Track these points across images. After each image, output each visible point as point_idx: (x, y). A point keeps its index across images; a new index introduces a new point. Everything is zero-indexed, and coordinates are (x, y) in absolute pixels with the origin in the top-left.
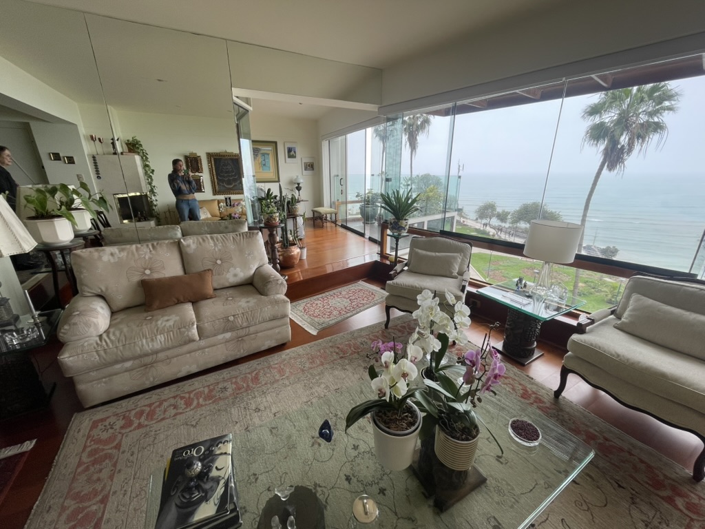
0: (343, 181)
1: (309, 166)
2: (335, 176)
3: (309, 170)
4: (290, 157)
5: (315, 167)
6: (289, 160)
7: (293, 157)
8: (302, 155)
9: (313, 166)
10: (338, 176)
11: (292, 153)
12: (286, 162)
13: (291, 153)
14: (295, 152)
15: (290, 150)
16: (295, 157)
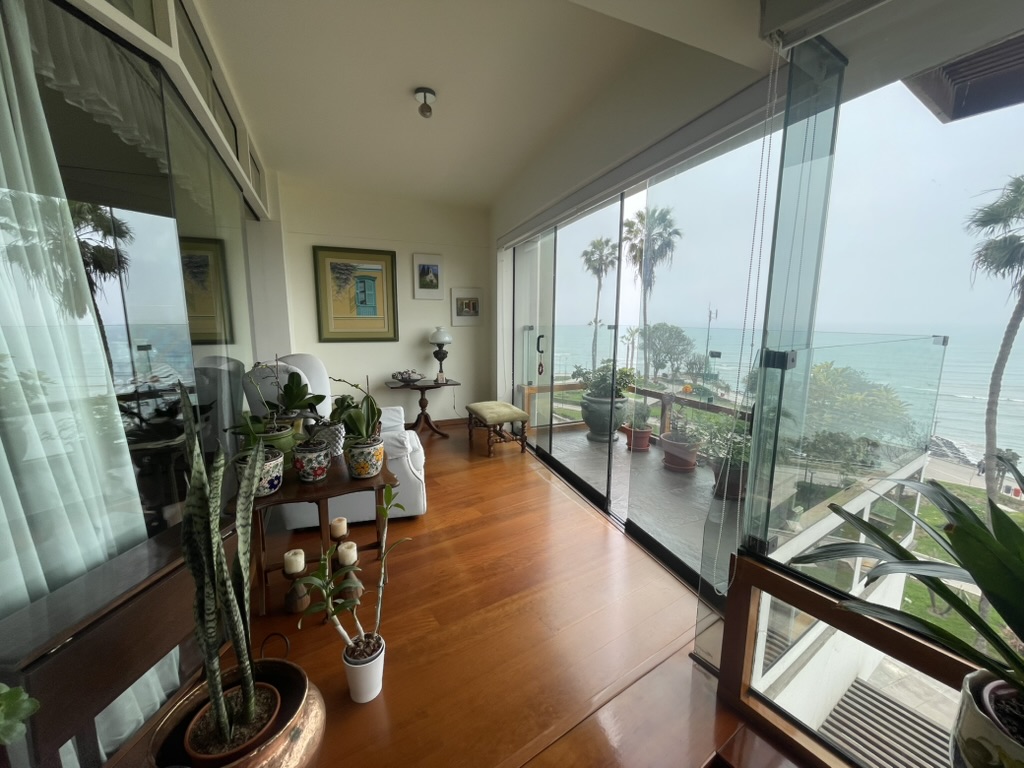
0: (544, 342)
1: (468, 305)
2: (525, 328)
3: (468, 314)
4: (423, 285)
5: (480, 309)
6: (421, 293)
7: (433, 285)
8: (453, 283)
9: (476, 308)
10: (531, 328)
11: (430, 277)
12: (414, 297)
13: (427, 278)
14: (436, 276)
15: (424, 271)
16: (436, 286)
